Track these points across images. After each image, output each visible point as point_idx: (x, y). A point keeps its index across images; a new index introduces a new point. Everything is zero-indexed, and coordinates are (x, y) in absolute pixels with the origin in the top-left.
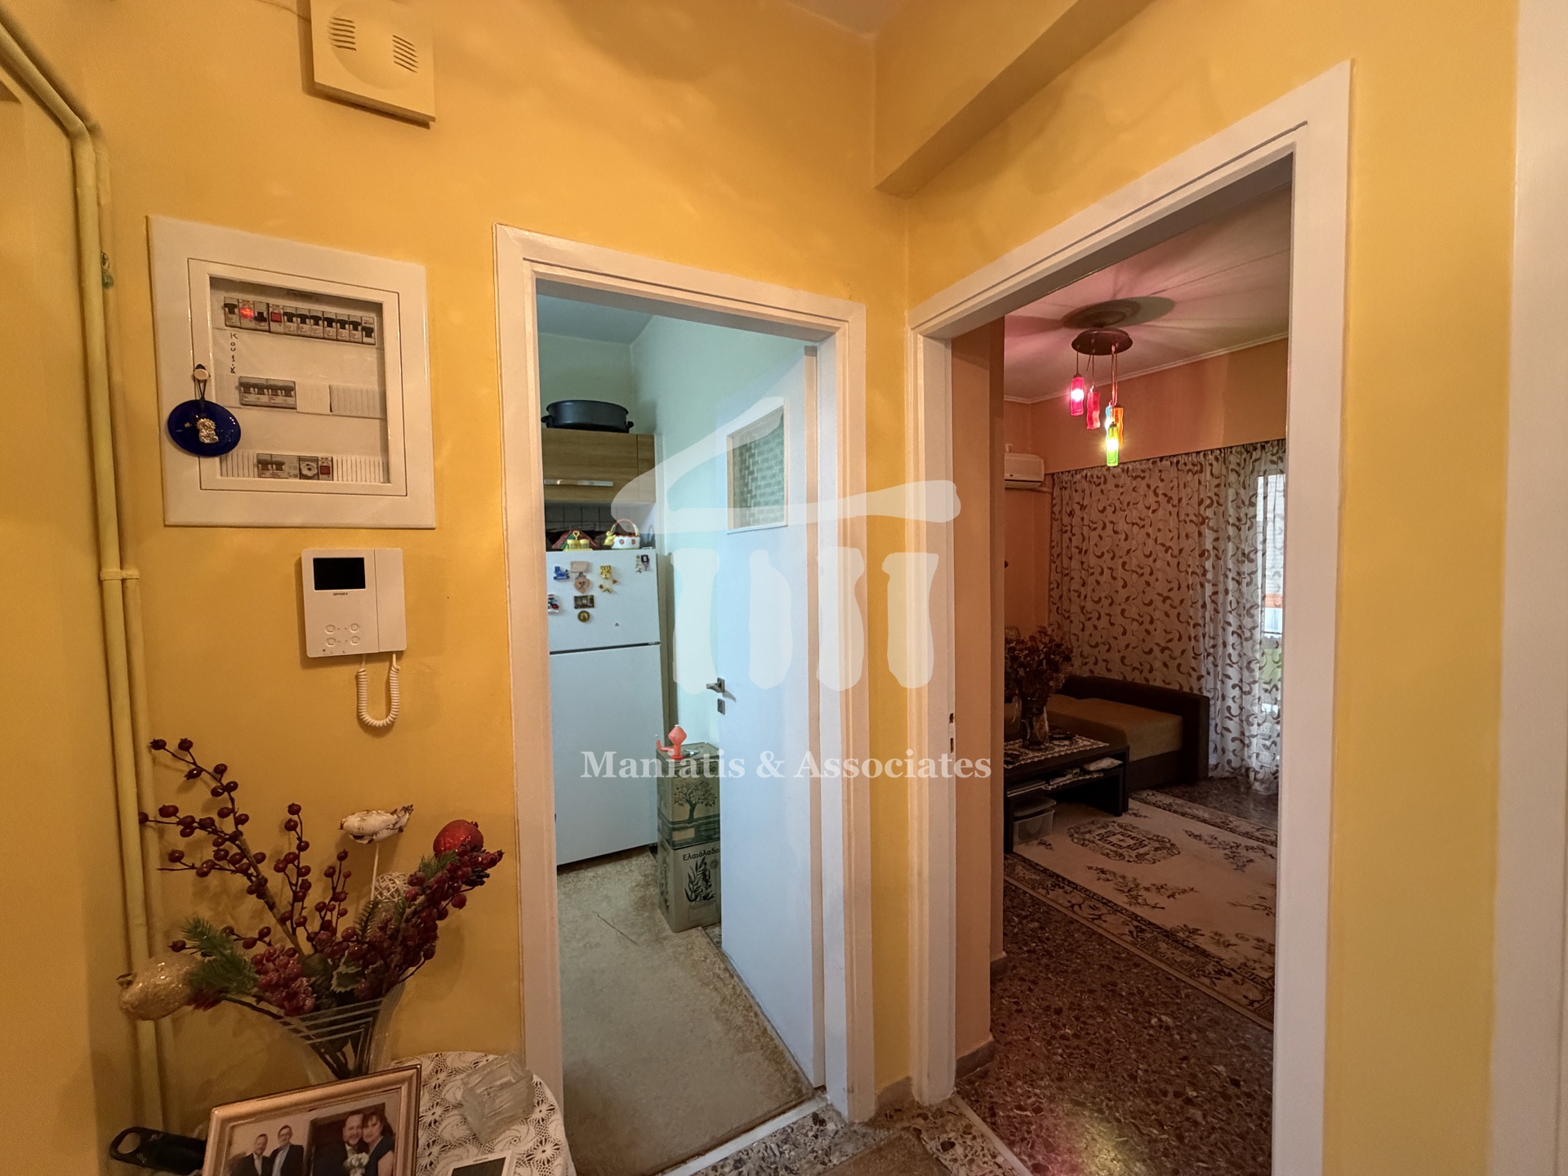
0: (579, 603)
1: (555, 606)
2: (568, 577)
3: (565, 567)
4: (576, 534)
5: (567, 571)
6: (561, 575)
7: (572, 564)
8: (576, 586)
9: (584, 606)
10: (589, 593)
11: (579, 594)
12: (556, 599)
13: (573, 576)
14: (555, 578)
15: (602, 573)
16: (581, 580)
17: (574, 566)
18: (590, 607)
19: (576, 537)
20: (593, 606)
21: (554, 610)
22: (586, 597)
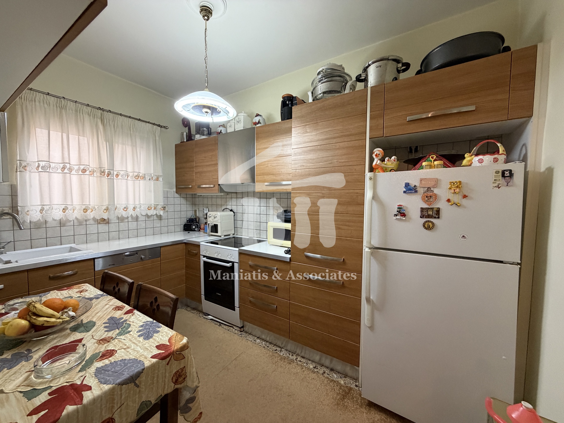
0: (425, 213)
1: (404, 215)
2: (416, 192)
3: (413, 183)
4: (432, 158)
5: (415, 186)
6: (410, 189)
7: (421, 180)
8: (423, 199)
9: (429, 216)
10: (436, 206)
11: (425, 206)
12: (404, 208)
13: (421, 191)
14: (405, 192)
15: (450, 189)
16: (430, 194)
17: (423, 182)
18: (435, 218)
19: (433, 160)
20: (439, 218)
21: (402, 217)
22: (432, 209)
